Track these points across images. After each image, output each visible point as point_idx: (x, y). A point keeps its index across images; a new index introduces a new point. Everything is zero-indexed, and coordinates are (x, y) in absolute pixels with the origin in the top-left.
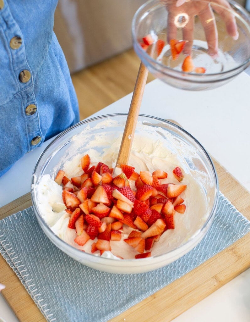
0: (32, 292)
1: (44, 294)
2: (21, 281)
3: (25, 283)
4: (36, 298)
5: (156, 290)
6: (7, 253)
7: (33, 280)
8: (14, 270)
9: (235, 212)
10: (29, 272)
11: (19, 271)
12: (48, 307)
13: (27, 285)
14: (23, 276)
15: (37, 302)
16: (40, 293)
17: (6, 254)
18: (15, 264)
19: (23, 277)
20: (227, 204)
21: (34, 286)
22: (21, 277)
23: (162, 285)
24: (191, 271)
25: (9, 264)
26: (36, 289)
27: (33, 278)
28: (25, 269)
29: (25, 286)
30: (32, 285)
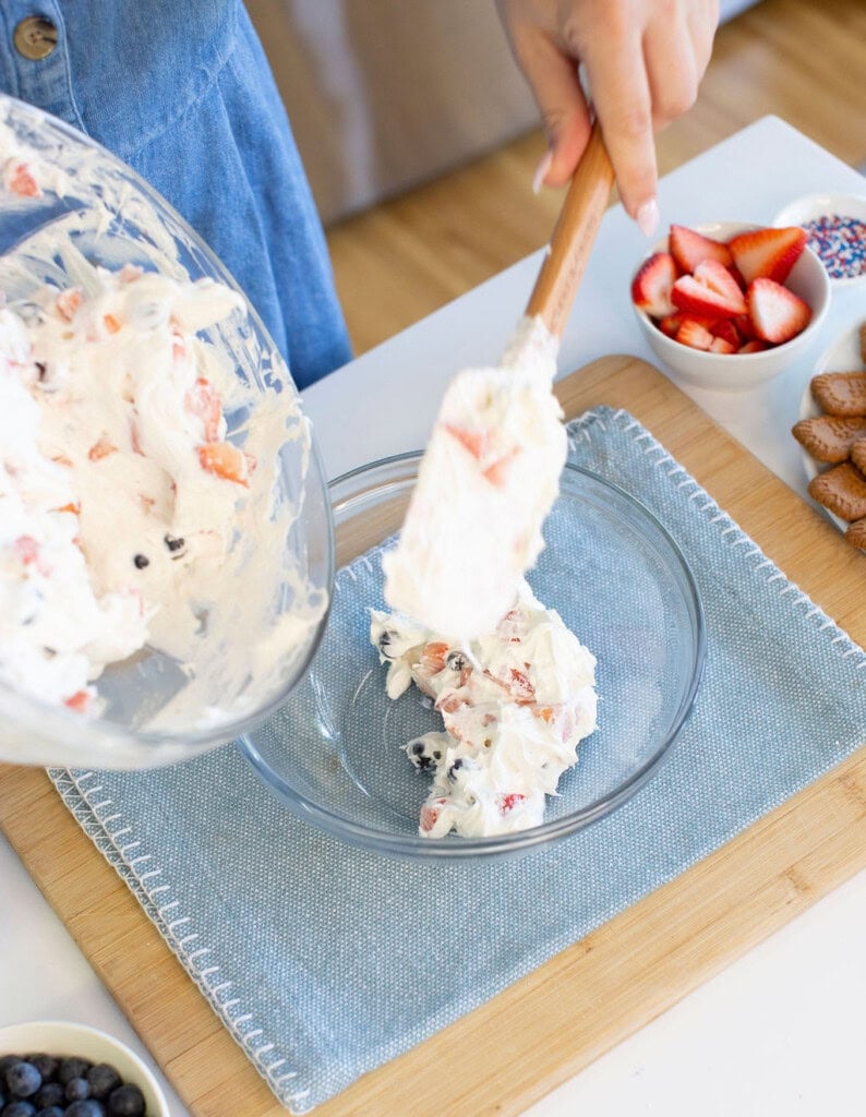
0: (180, 944)
1: (220, 948)
2: (145, 907)
3: (157, 915)
4: (195, 963)
5: (594, 923)
6: (96, 816)
7: (182, 903)
8: (119, 873)
9: (849, 652)
10: (169, 878)
11: (137, 876)
12: (235, 993)
13: (164, 921)
14: (149, 891)
15: (198, 977)
16: (206, 946)
17: (93, 820)
18: (122, 852)
19: (149, 895)
20: (821, 628)
21: (186, 924)
22: (145, 896)
23: (612, 906)
24: (711, 855)
25: (105, 853)
26: (194, 932)
27: (181, 896)
28: (155, 869)
29: (157, 924)
30: (178, 922)
